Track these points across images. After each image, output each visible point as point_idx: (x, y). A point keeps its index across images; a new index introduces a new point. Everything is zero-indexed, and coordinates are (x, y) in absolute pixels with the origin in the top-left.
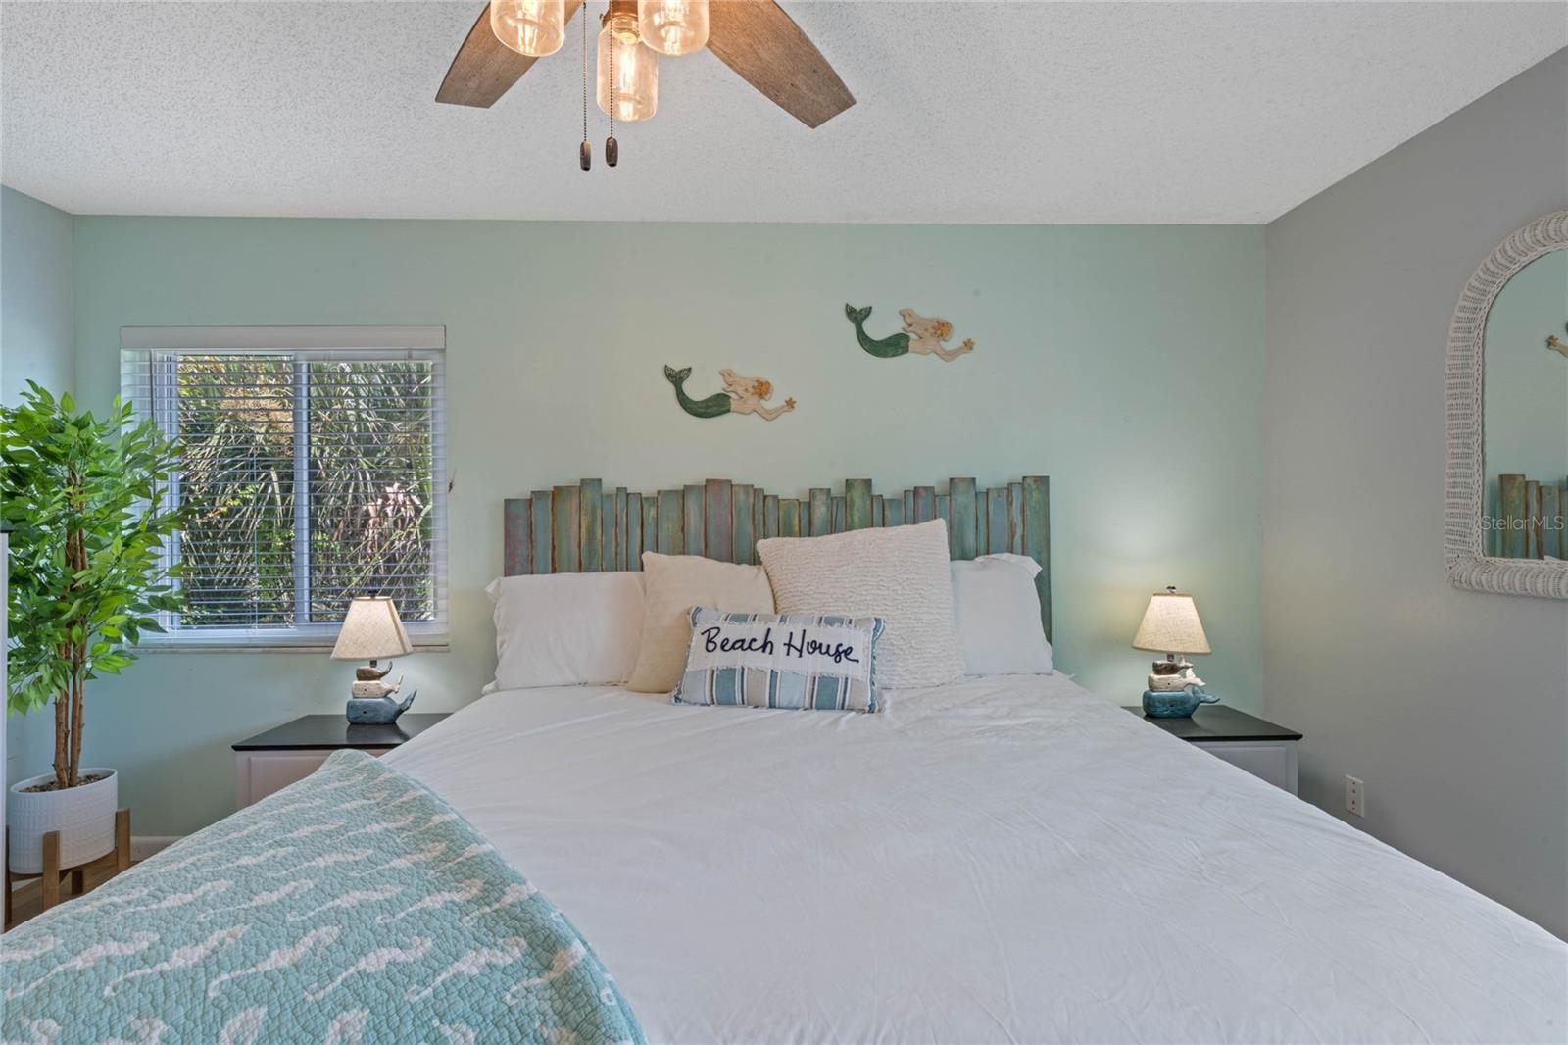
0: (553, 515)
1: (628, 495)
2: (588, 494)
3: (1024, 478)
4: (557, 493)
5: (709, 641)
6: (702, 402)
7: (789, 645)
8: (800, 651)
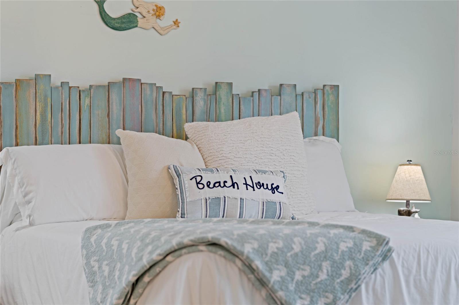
0: (16, 101)
1: (70, 88)
2: (41, 86)
3: (324, 86)
4: (18, 83)
5: (198, 183)
6: (118, 18)
7: (246, 184)
8: (253, 187)
